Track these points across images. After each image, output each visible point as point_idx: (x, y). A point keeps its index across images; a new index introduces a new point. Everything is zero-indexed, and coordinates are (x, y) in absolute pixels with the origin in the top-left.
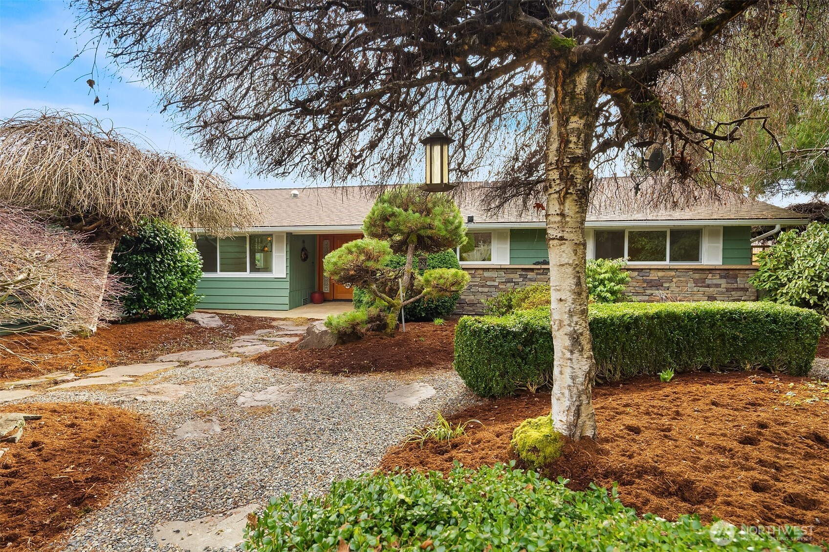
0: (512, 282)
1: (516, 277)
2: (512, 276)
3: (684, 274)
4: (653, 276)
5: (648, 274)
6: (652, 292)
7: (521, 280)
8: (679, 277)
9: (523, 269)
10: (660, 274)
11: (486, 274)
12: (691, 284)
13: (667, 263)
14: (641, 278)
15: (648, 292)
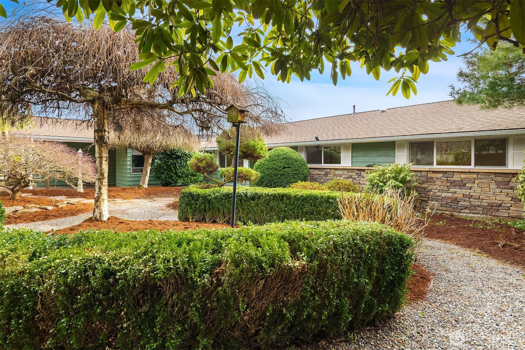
0: (352, 178)
1: (354, 175)
2: (351, 174)
3: (486, 176)
4: (456, 177)
5: (451, 176)
6: (456, 190)
7: (357, 176)
8: (480, 179)
9: (358, 170)
10: (463, 176)
11: (337, 172)
12: (493, 186)
13: (472, 167)
14: (446, 179)
15: (452, 190)
